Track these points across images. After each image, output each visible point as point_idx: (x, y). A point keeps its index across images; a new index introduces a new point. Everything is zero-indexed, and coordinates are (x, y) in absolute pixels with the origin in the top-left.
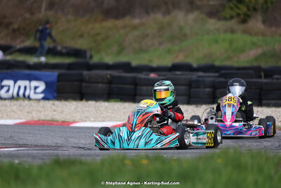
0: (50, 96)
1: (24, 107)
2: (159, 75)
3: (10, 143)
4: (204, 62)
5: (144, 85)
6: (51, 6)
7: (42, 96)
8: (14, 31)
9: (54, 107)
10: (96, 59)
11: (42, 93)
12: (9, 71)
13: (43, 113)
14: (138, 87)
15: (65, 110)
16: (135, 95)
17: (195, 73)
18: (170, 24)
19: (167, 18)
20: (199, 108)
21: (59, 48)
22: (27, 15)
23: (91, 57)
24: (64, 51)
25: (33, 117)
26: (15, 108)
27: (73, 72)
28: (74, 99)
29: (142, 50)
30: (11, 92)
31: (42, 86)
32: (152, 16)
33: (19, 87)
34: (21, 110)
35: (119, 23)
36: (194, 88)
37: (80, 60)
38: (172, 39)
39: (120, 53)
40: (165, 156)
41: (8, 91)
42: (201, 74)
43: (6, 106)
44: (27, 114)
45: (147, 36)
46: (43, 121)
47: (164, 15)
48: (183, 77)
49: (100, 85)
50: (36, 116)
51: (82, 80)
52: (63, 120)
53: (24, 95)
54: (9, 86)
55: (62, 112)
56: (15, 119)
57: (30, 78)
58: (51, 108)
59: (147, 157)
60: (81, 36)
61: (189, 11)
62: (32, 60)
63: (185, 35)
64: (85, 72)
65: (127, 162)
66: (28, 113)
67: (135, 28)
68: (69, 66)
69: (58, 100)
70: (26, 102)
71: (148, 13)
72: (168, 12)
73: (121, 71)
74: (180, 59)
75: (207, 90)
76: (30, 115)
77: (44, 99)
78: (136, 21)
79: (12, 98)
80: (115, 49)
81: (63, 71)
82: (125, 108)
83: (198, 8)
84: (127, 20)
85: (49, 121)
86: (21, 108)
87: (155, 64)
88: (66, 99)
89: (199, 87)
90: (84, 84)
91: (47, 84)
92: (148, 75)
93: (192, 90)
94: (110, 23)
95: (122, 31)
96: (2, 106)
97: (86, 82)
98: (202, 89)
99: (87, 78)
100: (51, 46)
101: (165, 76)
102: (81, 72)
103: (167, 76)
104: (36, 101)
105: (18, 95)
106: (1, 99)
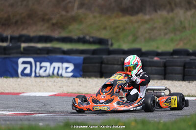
0: (78, 75)
1: (57, 83)
2: (161, 59)
3: (43, 110)
5: (150, 66)
7: (71, 74)
8: (53, 25)
10: (116, 46)
11: (71, 72)
12: (46, 56)
13: (71, 87)
15: (88, 85)
17: (188, 57)
18: (172, 19)
19: (171, 14)
20: (190, 84)
21: (88, 38)
22: (64, 13)
23: (112, 45)
24: (91, 40)
25: (63, 90)
26: (50, 84)
27: (95, 56)
28: (96, 77)
29: (151, 39)
30: (47, 71)
32: (159, 12)
33: (54, 68)
34: (55, 85)
35: (134, 18)
36: (188, 68)
37: (103, 47)
38: (175, 30)
41: (45, 71)
42: (193, 57)
43: (44, 82)
44: (59, 89)
45: (155, 28)
46: (71, 93)
47: (168, 12)
48: (179, 60)
49: (116, 66)
50: (65, 90)
51: (102, 63)
52: (86, 92)
53: (58, 73)
54: (46, 67)
55: (86, 87)
56: (49, 92)
57: (62, 61)
58: (78, 83)
60: (105, 28)
61: (187, 10)
62: (66, 47)
63: (184, 28)
64: (104, 57)
66: (60, 87)
67: (146, 22)
68: (94, 52)
69: (83, 77)
70: (59, 79)
71: (156, 11)
72: (172, 10)
74: (180, 46)
76: (61, 89)
78: (147, 17)
79: (49, 76)
80: (131, 38)
84: (140, 16)
85: (75, 93)
86: (55, 84)
87: (160, 51)
88: (90, 77)
89: (192, 68)
90: (103, 65)
91: (76, 66)
92: (153, 58)
93: (186, 69)
94: (126, 19)
95: (136, 25)
96: (40, 82)
97: (105, 64)
98: (194, 69)
99: (105, 60)
100: (81, 36)
101: (165, 59)
102: (101, 56)
103: (167, 59)
104: (66, 79)
105: (53, 73)
106: (40, 76)
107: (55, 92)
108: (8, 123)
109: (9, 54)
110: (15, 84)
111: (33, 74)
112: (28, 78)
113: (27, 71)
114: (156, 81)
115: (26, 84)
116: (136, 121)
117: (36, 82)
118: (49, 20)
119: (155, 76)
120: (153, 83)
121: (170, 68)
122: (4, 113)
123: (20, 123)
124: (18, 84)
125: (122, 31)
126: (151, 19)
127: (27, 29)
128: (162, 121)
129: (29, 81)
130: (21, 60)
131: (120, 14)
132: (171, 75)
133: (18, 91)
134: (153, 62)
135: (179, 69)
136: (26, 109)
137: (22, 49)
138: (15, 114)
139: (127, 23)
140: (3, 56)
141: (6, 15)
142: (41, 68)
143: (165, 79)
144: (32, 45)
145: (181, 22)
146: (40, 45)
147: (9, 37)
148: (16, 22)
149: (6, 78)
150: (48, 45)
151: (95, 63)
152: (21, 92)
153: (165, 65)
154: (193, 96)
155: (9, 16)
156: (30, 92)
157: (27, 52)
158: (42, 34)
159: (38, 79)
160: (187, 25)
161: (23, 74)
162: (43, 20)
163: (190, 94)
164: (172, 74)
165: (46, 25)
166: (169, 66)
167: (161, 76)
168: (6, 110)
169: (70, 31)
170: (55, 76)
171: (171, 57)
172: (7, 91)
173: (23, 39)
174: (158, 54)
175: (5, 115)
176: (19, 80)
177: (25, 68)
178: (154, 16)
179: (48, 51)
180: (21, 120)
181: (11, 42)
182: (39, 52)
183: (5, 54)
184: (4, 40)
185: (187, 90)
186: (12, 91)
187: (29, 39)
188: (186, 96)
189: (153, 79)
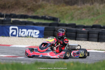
0: (41, 36)
1: (30, 40)
2: (86, 30)
3: (22, 55)
5: (80, 33)
7: (38, 36)
8: (29, 9)
10: (62, 22)
11: (38, 35)
12: (25, 26)
13: (38, 43)
14: (77, 34)
17: (101, 29)
18: (93, 8)
19: (92, 6)
20: (102, 43)
21: (47, 17)
22: (34, 3)
23: (60, 21)
24: (49, 18)
26: (26, 41)
27: (51, 27)
29: (81, 19)
30: (25, 34)
31: (38, 32)
32: (86, 4)
33: (29, 32)
34: (29, 42)
35: (72, 7)
37: (55, 22)
38: (94, 15)
39: (72, 19)
41: (24, 34)
42: (103, 29)
43: (23, 40)
44: (31, 43)
45: (83, 13)
48: (96, 30)
50: (35, 44)
51: (54, 31)
53: (31, 35)
54: (25, 32)
56: (26, 45)
57: (33, 29)
60: (56, 12)
61: (100, 4)
62: (35, 21)
64: (56, 27)
67: (78, 10)
68: (50, 25)
69: (44, 38)
70: (31, 38)
71: (84, 4)
72: (93, 3)
73: (71, 27)
76: (33, 44)
77: (39, 37)
78: (79, 7)
79: (26, 37)
80: (70, 18)
82: (71, 42)
84: (75, 6)
86: (29, 41)
87: (85, 25)
89: (103, 35)
90: (55, 32)
91: (40, 31)
92: (82, 29)
93: (99, 36)
94: (68, 7)
95: (73, 11)
98: (104, 36)
99: (56, 29)
100: (44, 16)
101: (88, 30)
102: (54, 27)
103: (90, 30)
104: (35, 38)
105: (28, 35)
106: (21, 37)
107: (29, 45)
108: (4, 61)
110: (8, 40)
111: (17, 35)
112: (15, 37)
113: (14, 33)
114: (83, 41)
115: (13, 41)
116: (73, 63)
117: (19, 39)
118: (26, 6)
119: (83, 39)
120: (82, 43)
121: (91, 35)
122: (2, 55)
123: (11, 61)
124: (9, 40)
125: (65, 14)
126: (81, 8)
127: (14, 11)
128: (87, 63)
129: (15, 39)
130: (11, 27)
131: (65, 4)
133: (9, 44)
135: (96, 35)
136: (13, 54)
137: (12, 22)
138: (7, 56)
139: (68, 10)
140: (1, 25)
141: (3, 3)
142: (22, 32)
143: (88, 40)
144: (17, 19)
145: (97, 10)
146: (21, 20)
147: (5, 15)
148: (9, 7)
149: (3, 37)
150: (26, 20)
151: (51, 31)
152: (10, 44)
153: (88, 33)
154: (103, 50)
155: (5, 3)
156: (15, 45)
157: (14, 23)
158: (22, 14)
159: (20, 38)
160: (100, 12)
161: (12, 35)
162: (23, 6)
163: (102, 49)
164: (92, 38)
165: (25, 9)
167: (86, 39)
168: (3, 54)
169: (38, 13)
170: (29, 37)
171: (92, 29)
172: (3, 44)
173: (12, 16)
174: (84, 27)
175: (2, 57)
176: (10, 38)
177: (13, 32)
178: (83, 6)
179: (26, 23)
180: (11, 60)
181: (5, 17)
182: (20, 23)
183: (3, 24)
184: (2, 16)
185: (100, 47)
186: (6, 44)
187: (15, 16)
188: (99, 50)
189: (82, 40)
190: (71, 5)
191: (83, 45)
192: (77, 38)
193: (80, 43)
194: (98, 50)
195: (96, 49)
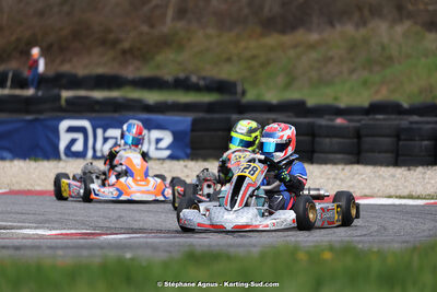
0: (181, 154)
2: (350, 121)
4: (419, 100)
5: (328, 136)
6: (181, 13)
7: (168, 153)
8: (124, 52)
9: (186, 170)
11: (167, 148)
14: (317, 139)
16: (313, 152)
17: (405, 117)
18: (366, 41)
19: (363, 32)
20: (412, 172)
21: (194, 79)
22: (145, 28)
23: (244, 93)
24: (202, 83)
27: (216, 116)
29: (322, 82)
31: (167, 138)
35: (287, 39)
36: (405, 140)
37: (226, 98)
38: (370, 64)
39: (288, 86)
40: (360, 246)
42: (415, 118)
45: (331, 58)
47: (357, 26)
48: (388, 123)
58: (182, 171)
59: (331, 248)
60: (229, 60)
61: (394, 22)
62: (152, 97)
63: (390, 59)
65: (302, 256)
67: (312, 47)
68: (210, 107)
69: (192, 160)
71: (332, 24)
72: (363, 22)
73: (290, 114)
74: (383, 95)
75: (426, 143)
78: (314, 37)
80: (281, 80)
81: (201, 115)
83: (410, 16)
84: (300, 35)
87: (342, 104)
88: (205, 158)
89: (414, 140)
91: (175, 134)
92: (333, 120)
93: (401, 143)
94: (272, 40)
95: (292, 53)
98: (417, 143)
100: (182, 75)
101: (359, 121)
102: (228, 115)
103: (363, 122)
104: (157, 162)
106: (104, 157)
109: (40, 112)
111: (90, 153)
112: (80, 161)
114: (340, 167)
118: (114, 43)
119: (339, 156)
121: (369, 139)
122: (39, 232)
125: (263, 66)
127: (70, 61)
130: (64, 124)
132: (370, 155)
134: (334, 127)
135: (387, 142)
136: (83, 224)
137: (63, 102)
139: (273, 49)
142: (106, 140)
143: (358, 162)
144: (82, 93)
145: (383, 48)
146: (98, 95)
148: (50, 47)
149: (35, 160)
150: (115, 94)
153: (358, 134)
154: (418, 198)
157: (77, 108)
158: (100, 70)
161: (70, 153)
162: (103, 42)
163: (414, 194)
164: (373, 151)
165: (111, 54)
166: (367, 136)
167: (350, 157)
168: (43, 228)
169: (158, 67)
171: (370, 117)
172: (38, 188)
173: (64, 81)
174: (339, 112)
176: (61, 164)
177: (73, 141)
178: (328, 34)
179: (117, 106)
182: (97, 107)
183: (28, 112)
185: (407, 184)
187: (74, 82)
188: (404, 198)
189: (335, 162)
190: (283, 32)
191: (342, 181)
192: (316, 155)
193: (329, 172)
194: (400, 197)
195: (393, 194)
